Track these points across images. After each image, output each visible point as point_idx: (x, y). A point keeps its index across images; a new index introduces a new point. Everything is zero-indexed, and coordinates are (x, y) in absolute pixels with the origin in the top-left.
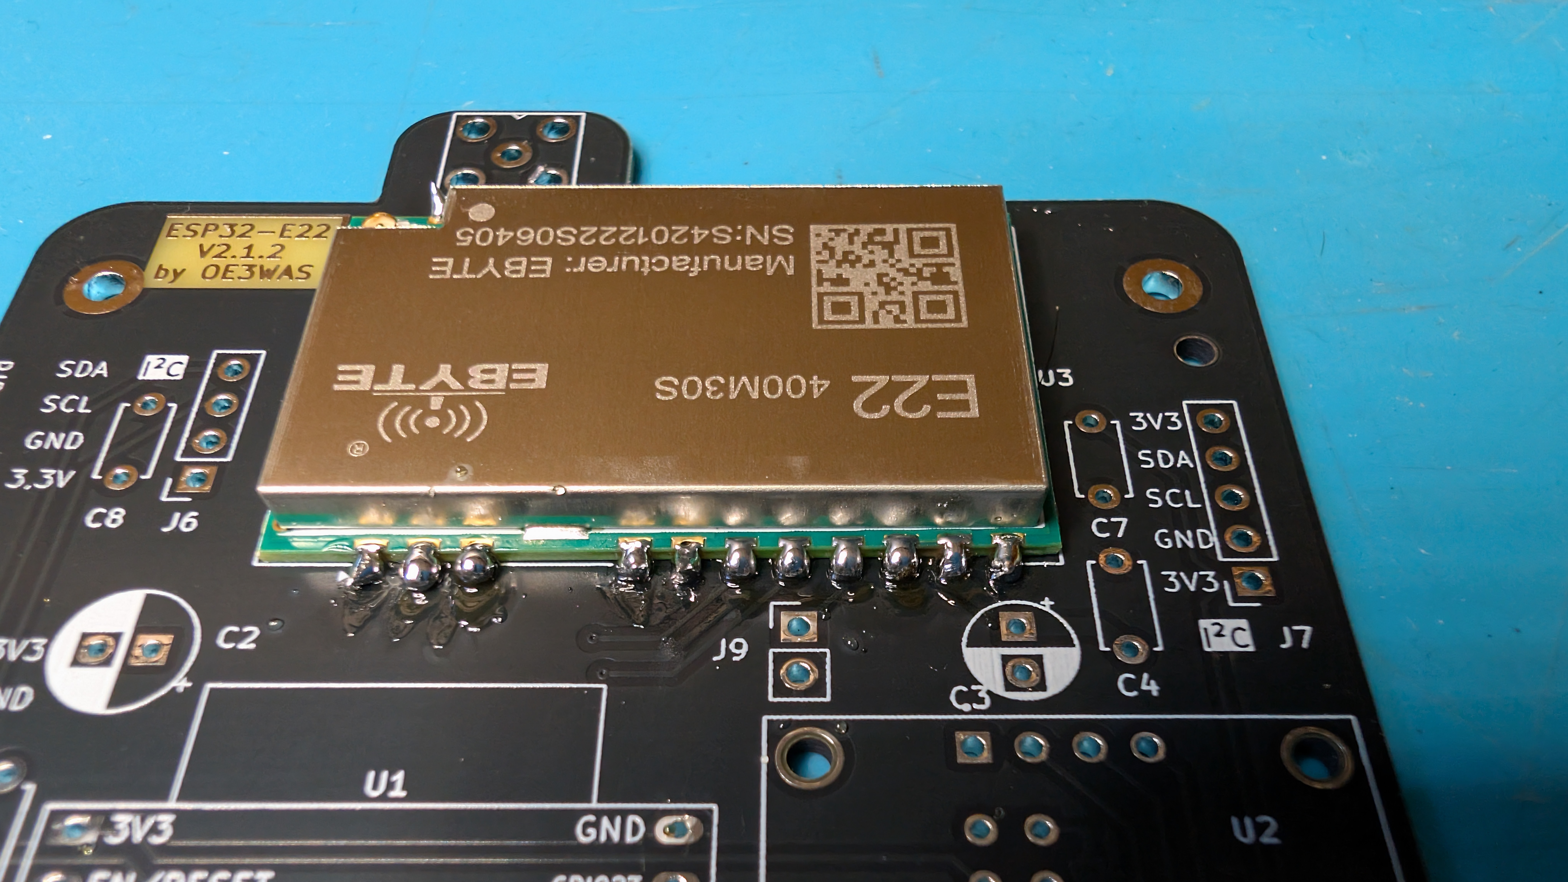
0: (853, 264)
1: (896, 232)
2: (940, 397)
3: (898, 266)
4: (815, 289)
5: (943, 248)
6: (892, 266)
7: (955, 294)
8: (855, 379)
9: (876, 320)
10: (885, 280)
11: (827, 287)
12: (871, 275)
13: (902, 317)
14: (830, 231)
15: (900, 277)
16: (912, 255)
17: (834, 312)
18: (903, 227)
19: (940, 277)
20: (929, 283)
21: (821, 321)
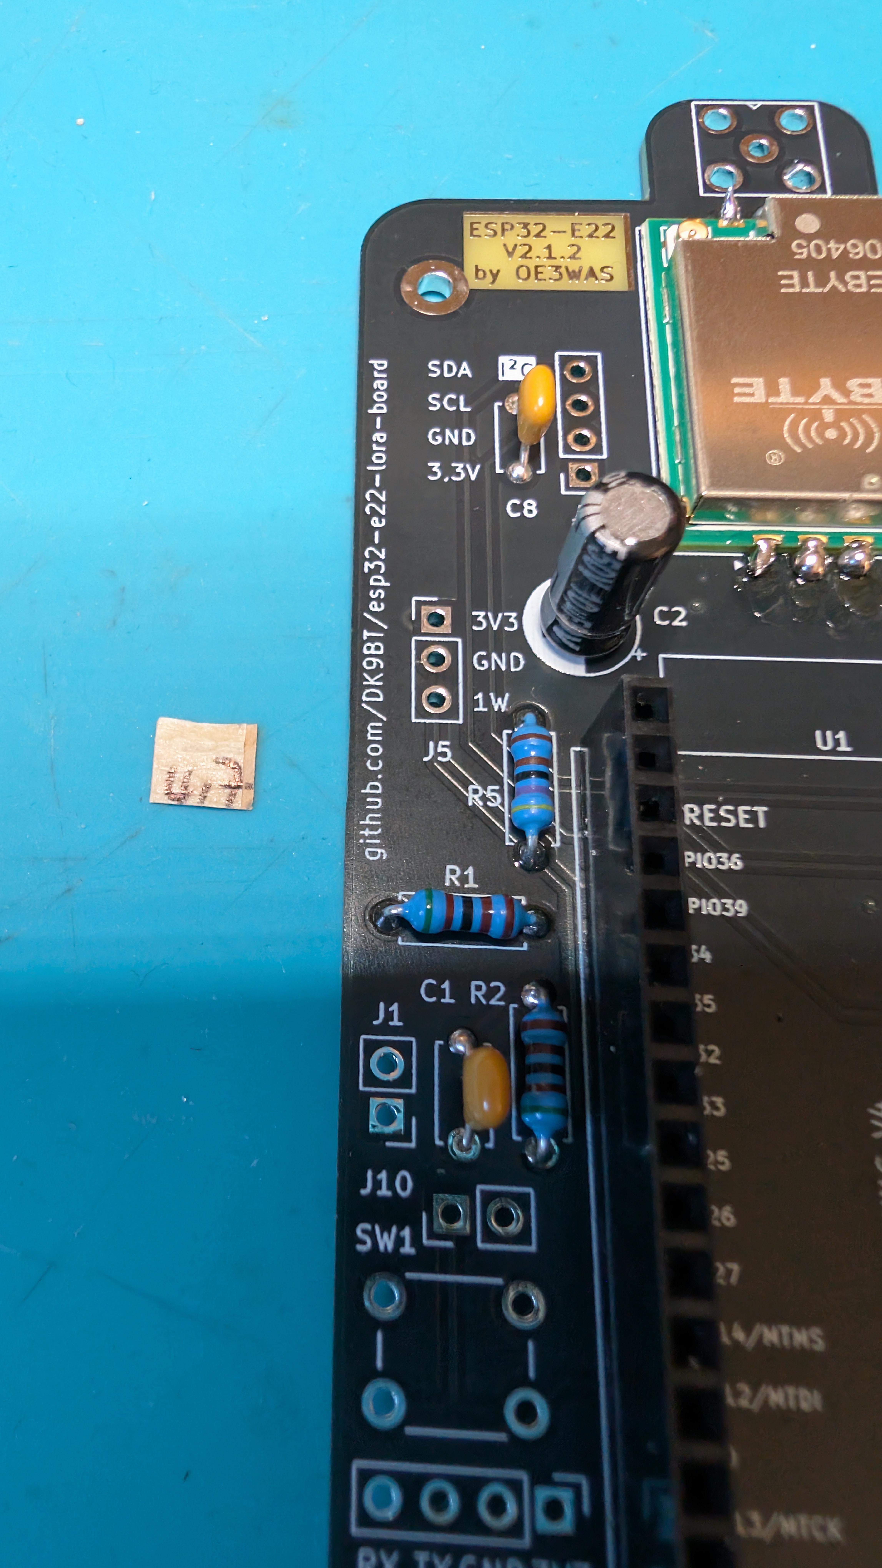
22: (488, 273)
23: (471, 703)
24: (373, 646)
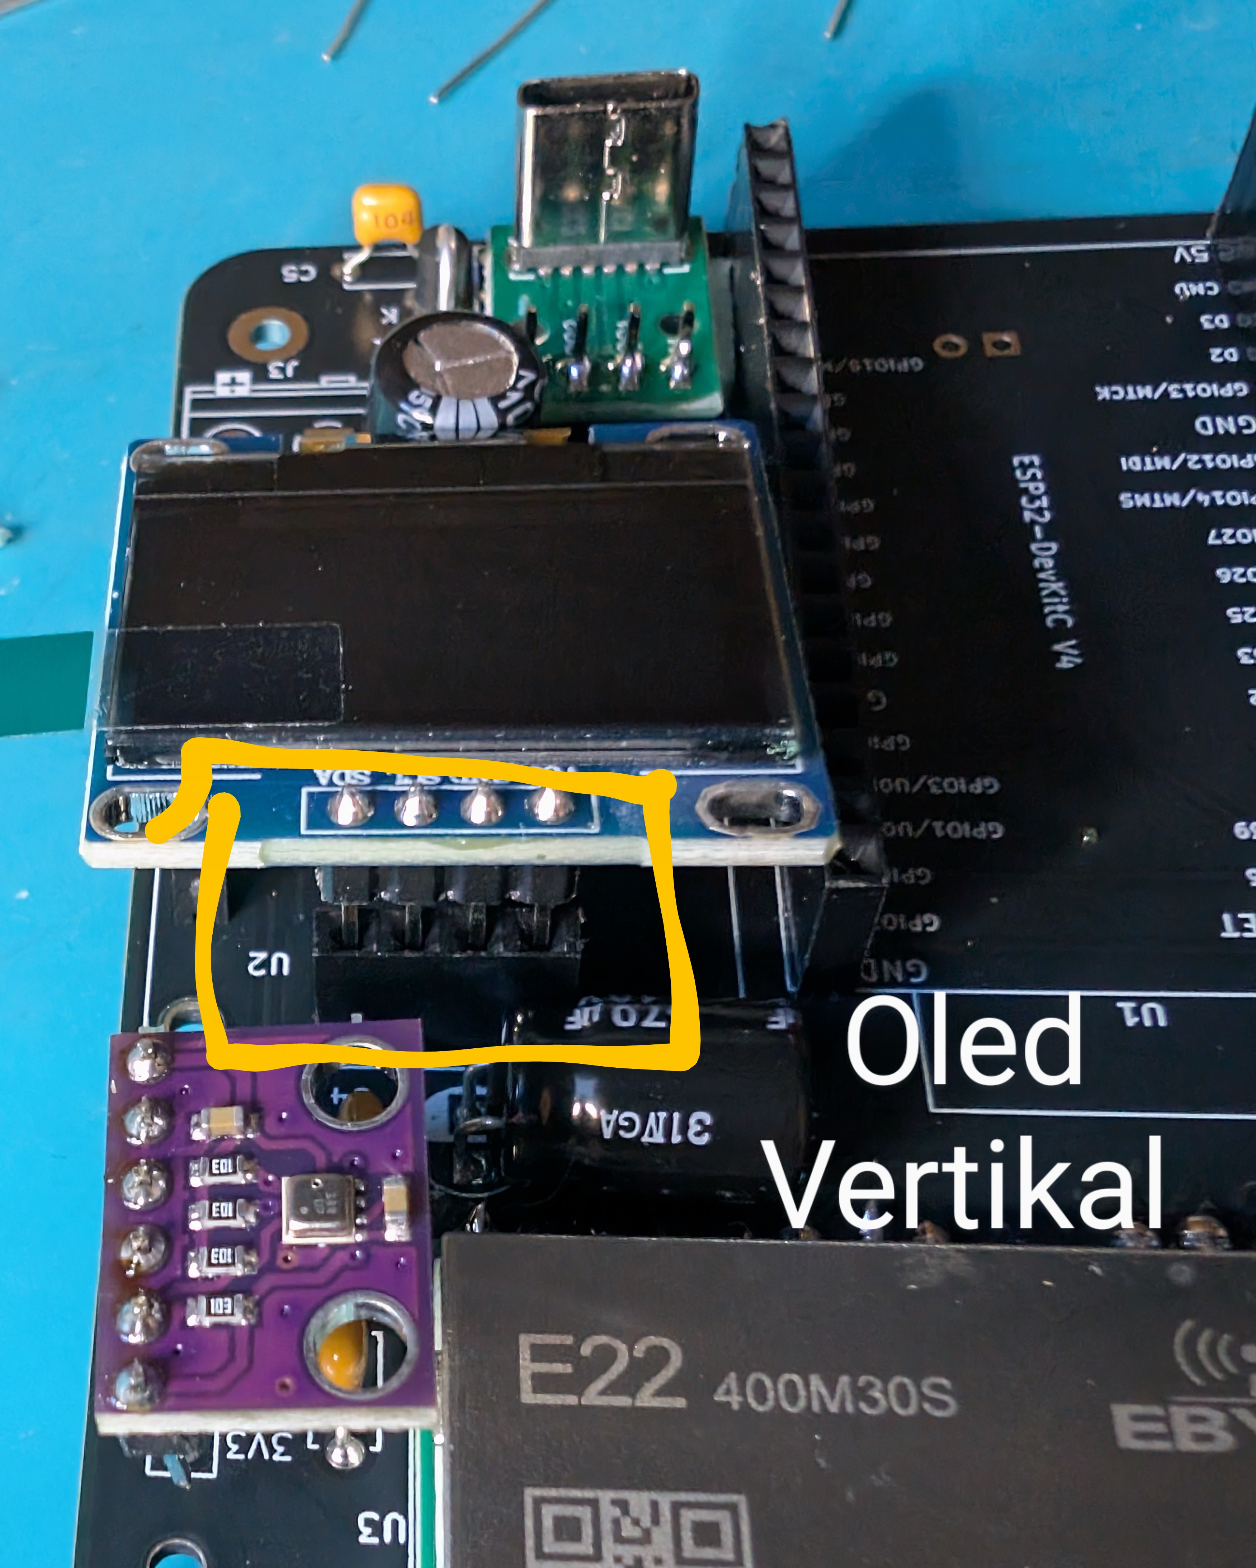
2: (568, 1369)
7: (540, 1556)
8: (680, 1403)
9: (655, 1505)
13: (617, 1512)
17: (716, 1525)
21: (732, 1509)
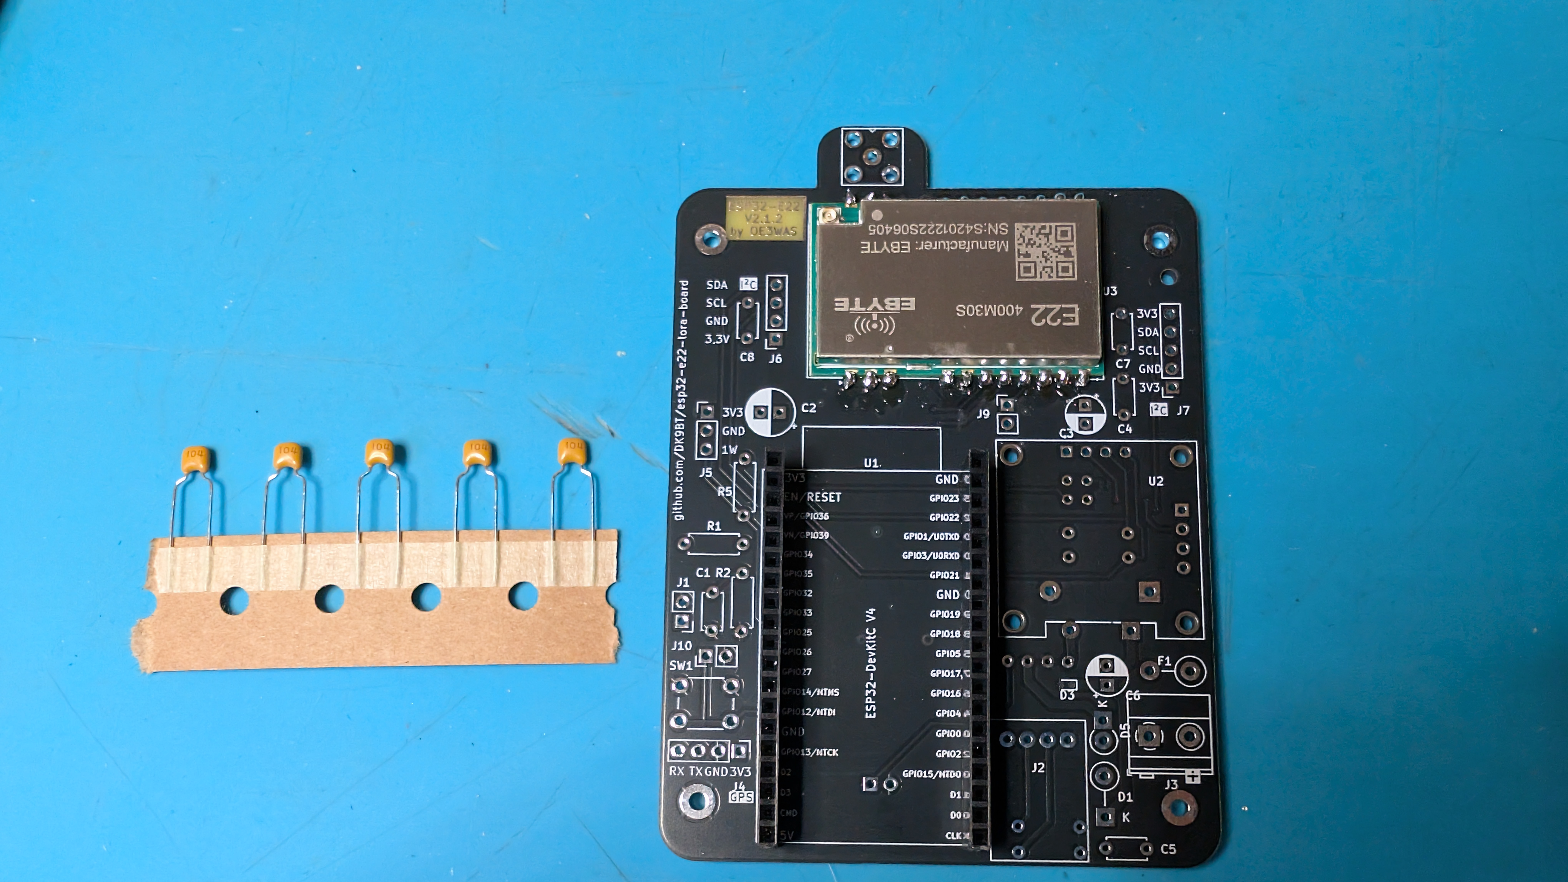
0: (1032, 245)
1: (1050, 227)
2: (1064, 315)
3: (1051, 247)
4: (1017, 260)
5: (1069, 238)
6: (1048, 247)
7: (1073, 262)
8: (1033, 306)
9: (1041, 277)
10: (1045, 254)
11: (1022, 259)
12: (1040, 250)
13: (1051, 275)
14: (1024, 226)
15: (1051, 253)
16: (1057, 241)
17: (1025, 272)
18: (1053, 225)
19: (1068, 254)
20: (1063, 256)
21: (1020, 277)
22: (737, 233)
23: (721, 450)
24: (679, 425)
